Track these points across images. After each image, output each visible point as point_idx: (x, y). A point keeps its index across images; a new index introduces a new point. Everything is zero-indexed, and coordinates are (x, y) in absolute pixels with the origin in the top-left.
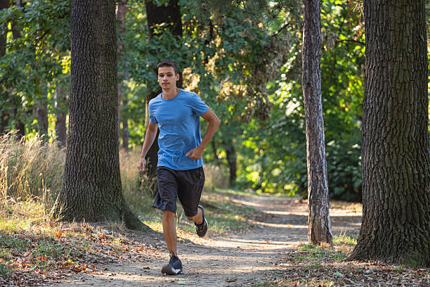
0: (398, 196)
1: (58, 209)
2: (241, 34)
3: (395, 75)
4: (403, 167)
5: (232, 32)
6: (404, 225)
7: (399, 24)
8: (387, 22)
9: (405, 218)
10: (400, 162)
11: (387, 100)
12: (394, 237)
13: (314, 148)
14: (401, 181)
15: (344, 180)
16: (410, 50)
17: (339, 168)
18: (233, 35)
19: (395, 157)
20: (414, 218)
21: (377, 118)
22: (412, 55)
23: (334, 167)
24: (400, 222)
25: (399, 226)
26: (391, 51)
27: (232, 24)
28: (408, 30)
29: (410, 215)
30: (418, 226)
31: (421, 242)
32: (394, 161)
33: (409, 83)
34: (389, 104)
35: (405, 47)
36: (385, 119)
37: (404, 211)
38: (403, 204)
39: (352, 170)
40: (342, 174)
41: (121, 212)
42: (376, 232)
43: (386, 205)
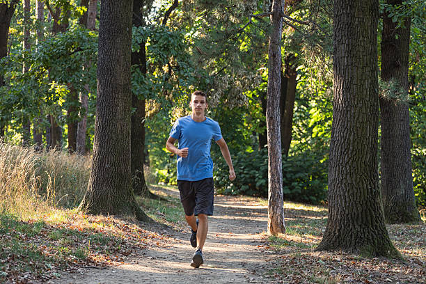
0: (356, 204)
1: (85, 205)
2: (192, 74)
3: (356, 117)
4: (361, 184)
5: (186, 72)
6: (360, 226)
7: (361, 80)
8: (351, 78)
9: (361, 220)
10: (358, 180)
11: (350, 134)
12: (353, 235)
13: (274, 165)
14: (359, 194)
15: (249, 180)
16: (368, 99)
17: (245, 172)
18: (186, 75)
19: (354, 176)
20: (367, 220)
21: (342, 148)
22: (369, 103)
23: (242, 171)
24: (358, 224)
25: (357, 226)
26: (354, 99)
27: (185, 67)
28: (367, 85)
29: (365, 219)
30: (370, 226)
31: (373, 239)
32: (354, 179)
33: (366, 122)
34: (351, 138)
35: (364, 97)
36: (348, 149)
37: (360, 216)
38: (360, 211)
39: (255, 173)
40: (247, 176)
41: (133, 207)
42: (339, 230)
43: (347, 210)
